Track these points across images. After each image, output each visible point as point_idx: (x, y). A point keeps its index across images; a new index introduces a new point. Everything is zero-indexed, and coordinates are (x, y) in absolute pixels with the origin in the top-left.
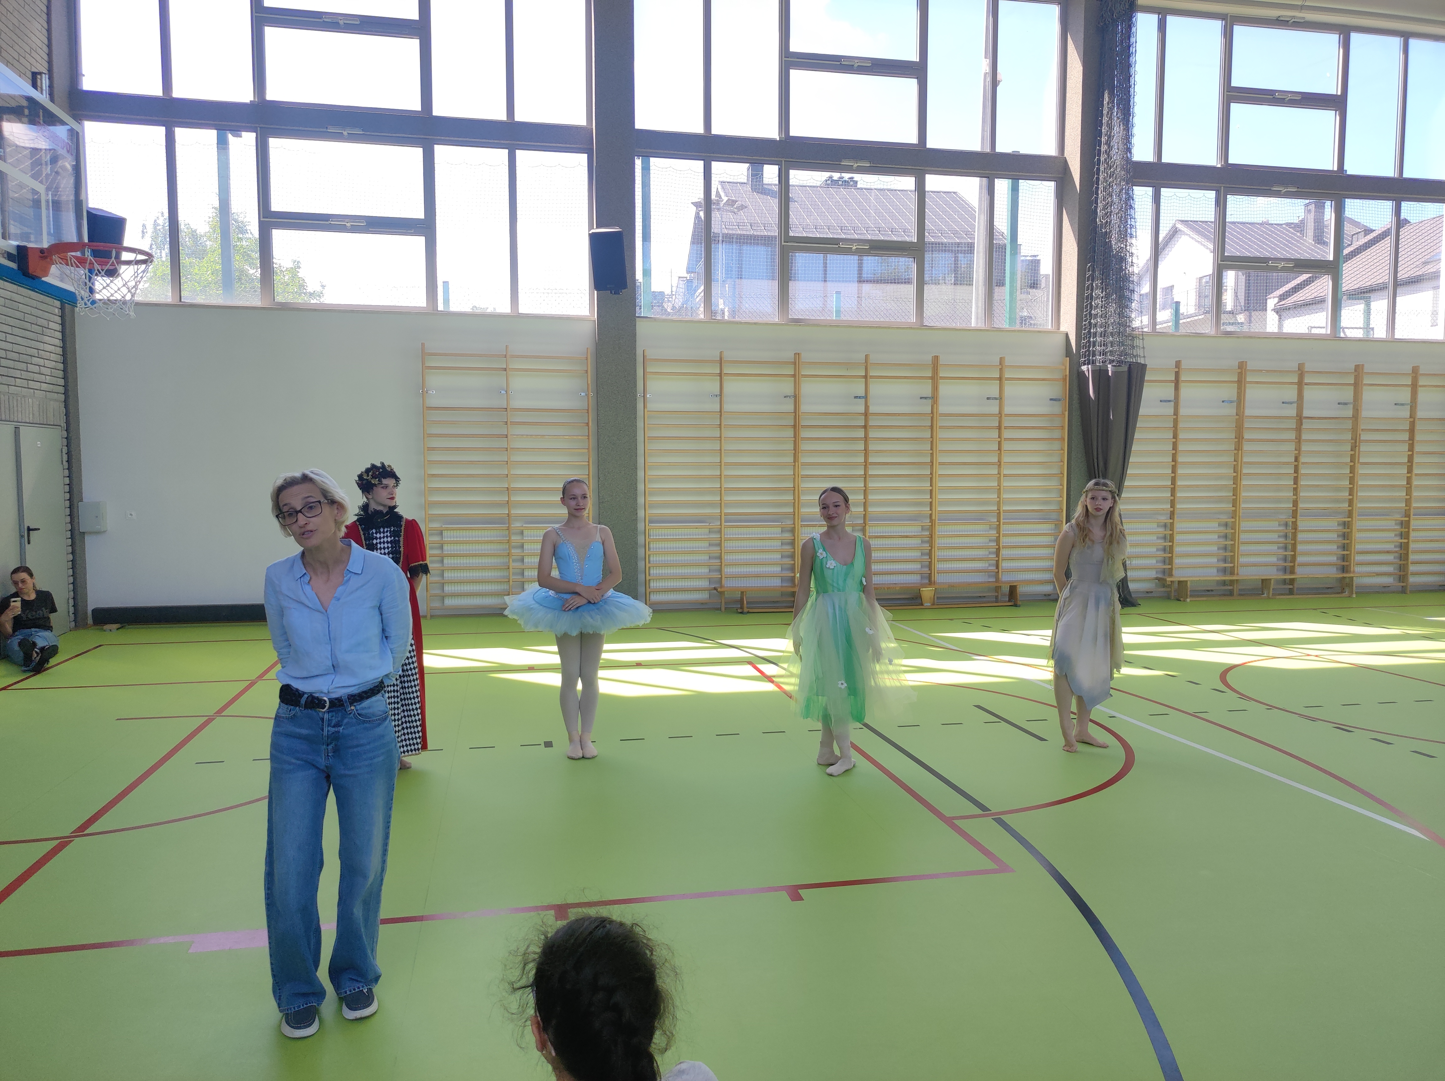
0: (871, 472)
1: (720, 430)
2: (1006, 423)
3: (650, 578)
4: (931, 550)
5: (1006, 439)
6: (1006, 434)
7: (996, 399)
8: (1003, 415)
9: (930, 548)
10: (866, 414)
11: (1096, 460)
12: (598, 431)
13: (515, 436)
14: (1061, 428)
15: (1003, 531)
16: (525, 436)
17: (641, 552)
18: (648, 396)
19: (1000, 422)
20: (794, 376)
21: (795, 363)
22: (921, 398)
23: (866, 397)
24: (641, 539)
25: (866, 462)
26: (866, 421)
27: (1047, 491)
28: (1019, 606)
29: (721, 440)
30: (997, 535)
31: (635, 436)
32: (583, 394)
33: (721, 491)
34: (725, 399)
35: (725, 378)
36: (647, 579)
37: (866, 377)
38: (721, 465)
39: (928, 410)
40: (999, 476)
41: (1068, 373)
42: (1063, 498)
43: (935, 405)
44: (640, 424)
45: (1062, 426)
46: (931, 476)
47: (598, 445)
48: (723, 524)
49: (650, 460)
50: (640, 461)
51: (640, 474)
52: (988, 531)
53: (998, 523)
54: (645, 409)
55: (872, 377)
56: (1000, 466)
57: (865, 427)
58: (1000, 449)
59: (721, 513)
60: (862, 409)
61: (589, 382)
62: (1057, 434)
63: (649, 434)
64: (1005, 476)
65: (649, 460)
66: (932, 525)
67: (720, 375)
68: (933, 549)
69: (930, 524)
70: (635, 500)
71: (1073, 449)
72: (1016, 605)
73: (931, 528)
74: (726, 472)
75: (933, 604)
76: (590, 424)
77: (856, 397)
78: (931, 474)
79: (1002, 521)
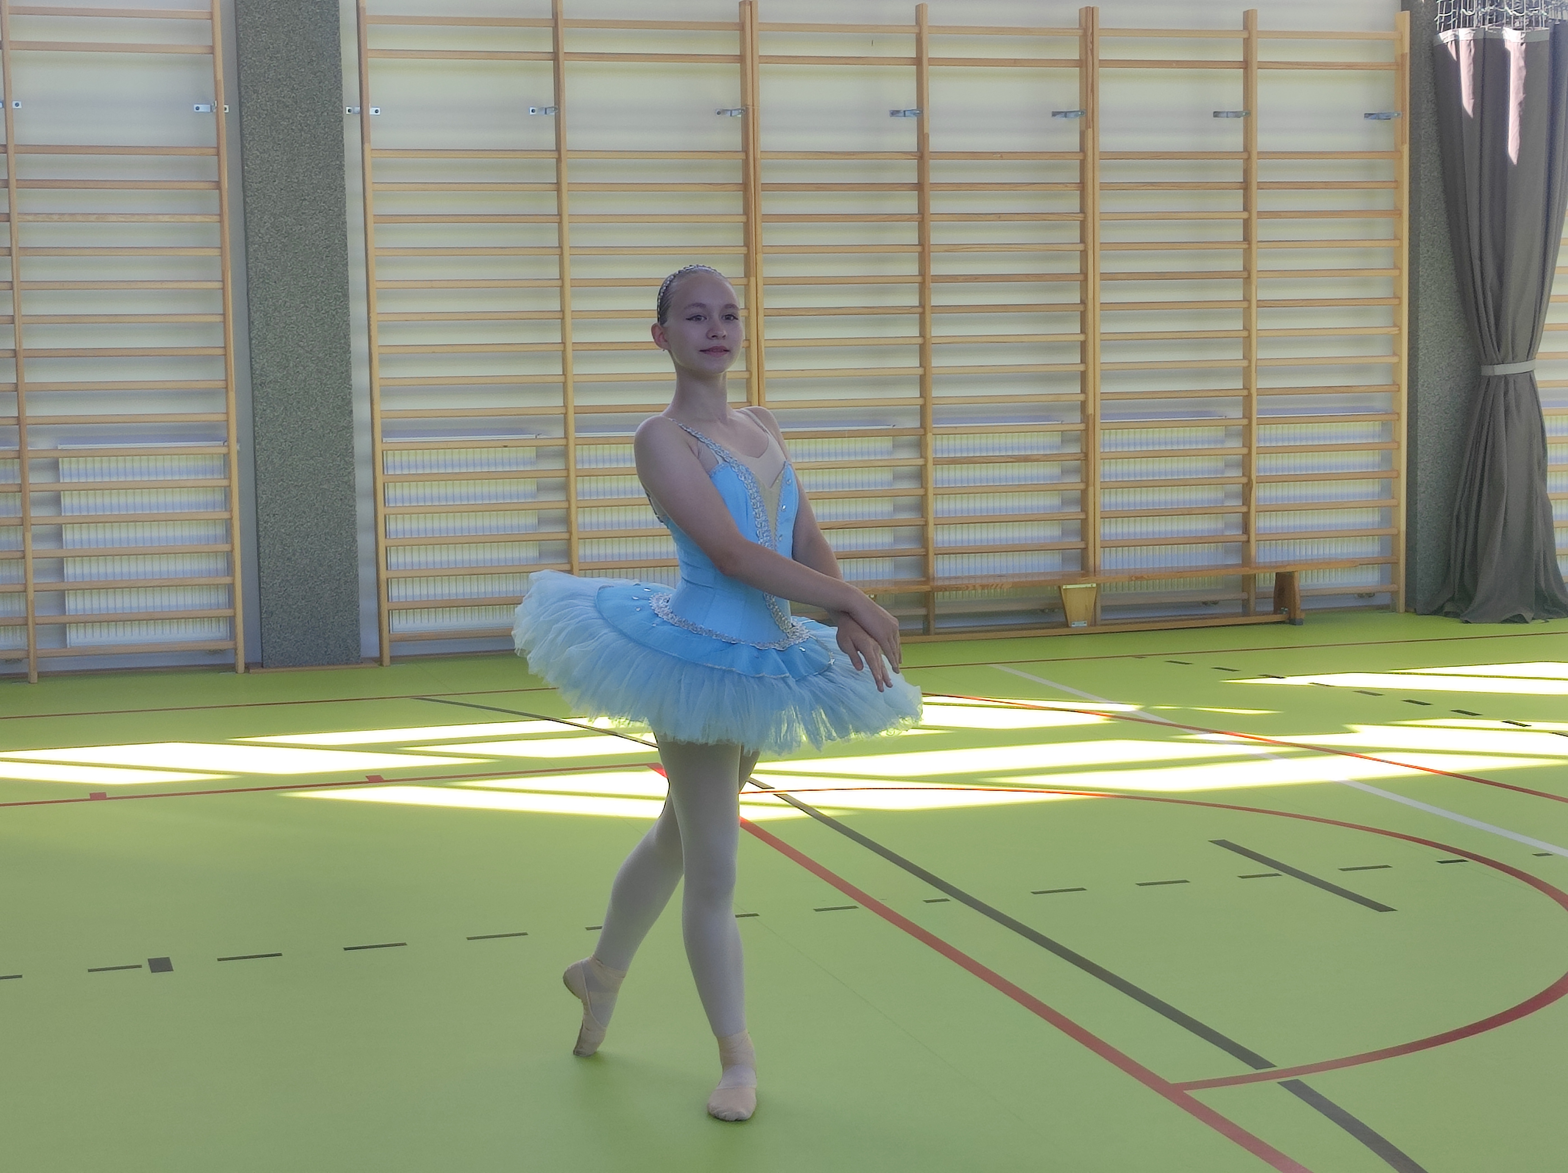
0: (936, 300)
1: (559, 197)
2: (1260, 176)
3: (391, 574)
4: (1085, 492)
5: (1261, 215)
6: (1262, 202)
7: (1237, 115)
8: (1254, 156)
9: (1082, 486)
10: (921, 155)
11: (1477, 263)
12: (245, 202)
13: (30, 218)
14: (1393, 185)
15: (1259, 441)
16: (56, 217)
17: (363, 509)
18: (372, 111)
19: (1247, 172)
20: (741, 59)
21: (742, 27)
22: (1054, 114)
23: (920, 113)
24: (362, 477)
25: (923, 273)
26: (922, 170)
27: (1361, 340)
28: (1301, 623)
29: (560, 223)
30: (1245, 451)
31: (341, 213)
32: (203, 108)
33: (564, 351)
34: (568, 119)
35: (566, 64)
36: (384, 575)
37: (918, 61)
38: (562, 287)
39: (1072, 142)
40: (1245, 304)
41: (1407, 50)
42: (1400, 357)
43: (1090, 131)
44: (352, 183)
45: (1396, 181)
46: (1081, 308)
47: (246, 238)
48: (573, 434)
49: (381, 274)
50: (356, 276)
51: (357, 309)
52: (1222, 442)
53: (1245, 422)
54: (366, 146)
55: (934, 61)
56: (1247, 280)
57: (920, 187)
58: (1247, 238)
59: (565, 406)
60: (909, 142)
61: (220, 76)
62: (1382, 201)
63: (376, 208)
64: (1262, 304)
65: (379, 274)
66: (1086, 430)
67: (555, 56)
68: (1091, 489)
69: (1082, 427)
70: (346, 377)
71: (1422, 237)
72: (1292, 621)
73: (1086, 437)
74: (575, 304)
75: (1094, 623)
76: (225, 184)
77: (894, 113)
78: (1083, 302)
79: (1255, 416)
